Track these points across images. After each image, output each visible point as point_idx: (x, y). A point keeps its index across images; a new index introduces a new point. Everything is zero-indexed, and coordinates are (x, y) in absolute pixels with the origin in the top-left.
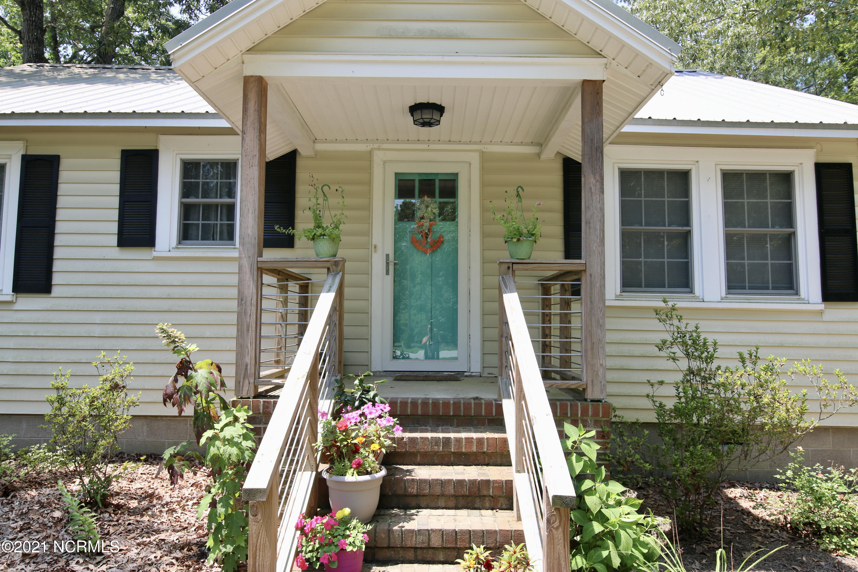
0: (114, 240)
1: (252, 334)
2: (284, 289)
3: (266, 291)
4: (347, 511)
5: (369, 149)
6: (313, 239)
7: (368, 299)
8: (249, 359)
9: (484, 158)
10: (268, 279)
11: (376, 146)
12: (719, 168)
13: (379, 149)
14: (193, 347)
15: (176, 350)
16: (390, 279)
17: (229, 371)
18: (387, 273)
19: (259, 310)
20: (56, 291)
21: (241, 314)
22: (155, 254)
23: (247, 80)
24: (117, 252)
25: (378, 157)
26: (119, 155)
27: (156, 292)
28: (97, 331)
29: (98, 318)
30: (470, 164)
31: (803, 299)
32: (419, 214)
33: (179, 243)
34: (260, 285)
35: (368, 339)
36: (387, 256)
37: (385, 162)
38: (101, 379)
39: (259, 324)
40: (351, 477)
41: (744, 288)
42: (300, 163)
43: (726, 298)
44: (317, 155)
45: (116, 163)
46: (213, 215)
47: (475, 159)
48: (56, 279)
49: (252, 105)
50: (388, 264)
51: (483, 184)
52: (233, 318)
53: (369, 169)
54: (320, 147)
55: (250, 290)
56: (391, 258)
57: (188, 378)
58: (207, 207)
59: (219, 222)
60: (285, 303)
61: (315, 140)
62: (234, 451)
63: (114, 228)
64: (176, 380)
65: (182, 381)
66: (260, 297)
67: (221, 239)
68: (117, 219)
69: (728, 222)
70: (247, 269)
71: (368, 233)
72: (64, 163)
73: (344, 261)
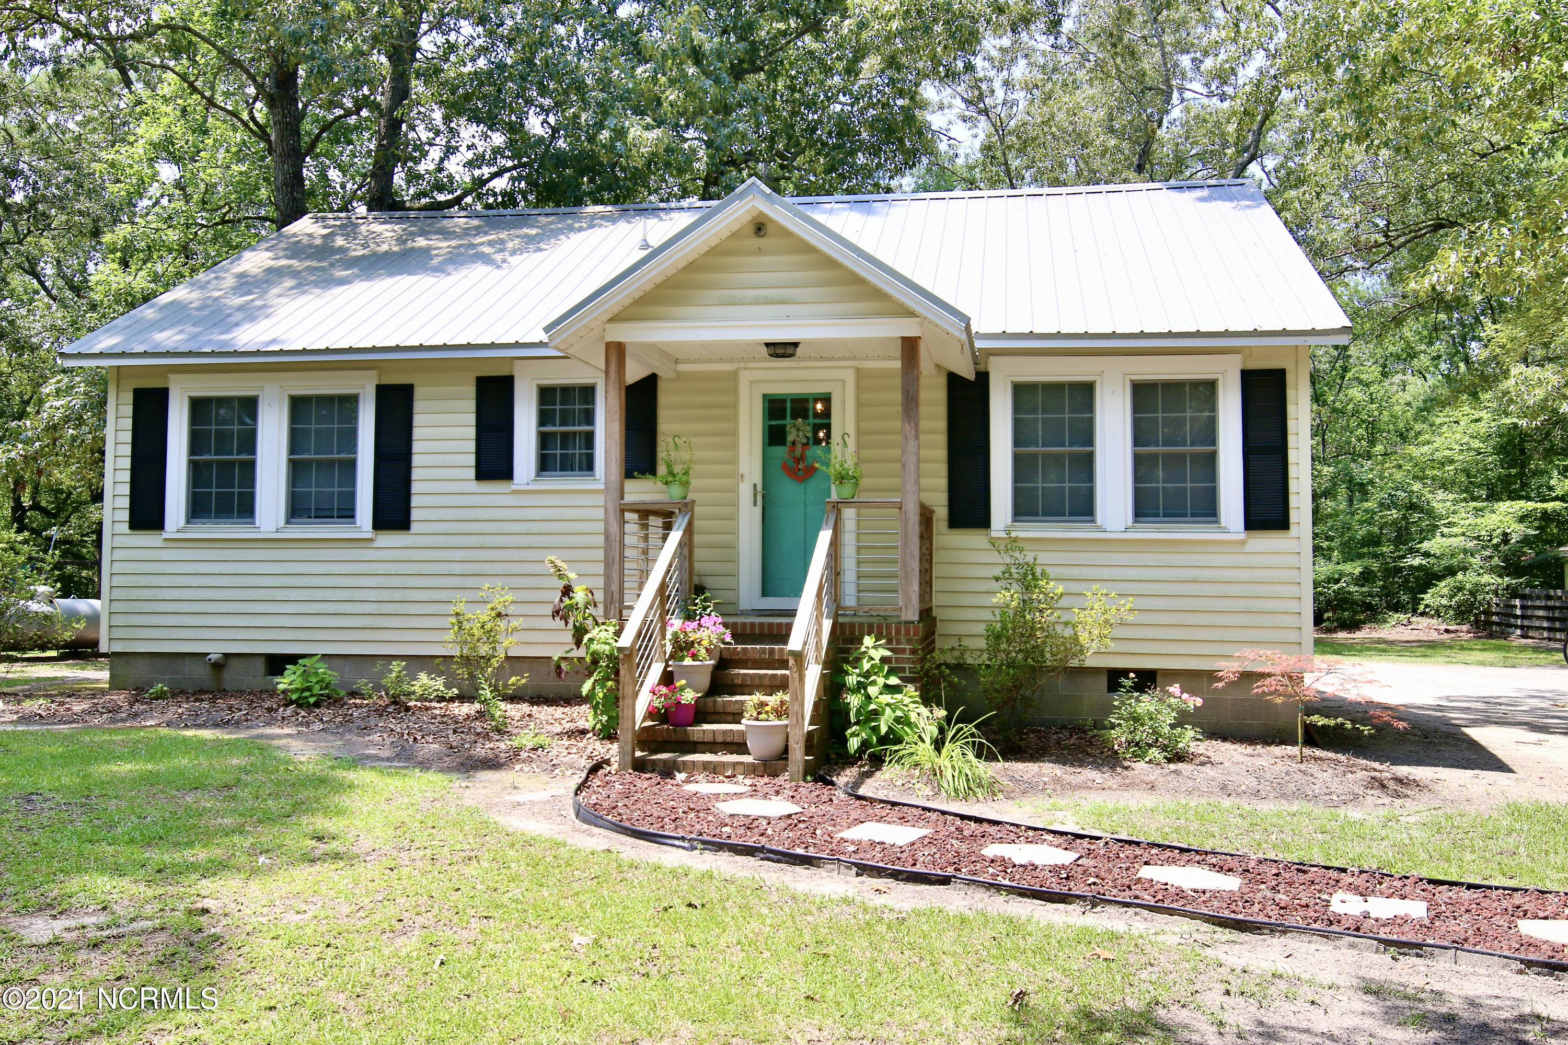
0: (472, 473)
1: (616, 566)
2: (645, 527)
3: (628, 528)
4: (683, 682)
5: (734, 368)
6: (666, 483)
7: (735, 532)
8: (615, 587)
9: (860, 374)
10: (628, 516)
11: (742, 365)
12: (1128, 378)
13: (745, 368)
14: (572, 576)
15: (561, 577)
16: (758, 510)
17: (599, 596)
18: (755, 504)
19: (622, 546)
20: (415, 527)
21: (607, 549)
22: (514, 487)
23: (608, 345)
24: (475, 486)
25: (745, 377)
26: (474, 383)
27: (515, 528)
28: (458, 568)
29: (458, 555)
30: (844, 382)
31: (1225, 528)
32: (790, 438)
33: (538, 475)
34: (623, 522)
35: (735, 575)
36: (755, 485)
37: (752, 382)
38: (489, 606)
39: (622, 557)
40: (688, 662)
41: (1157, 515)
42: (662, 386)
43: (1134, 527)
44: (680, 376)
45: (471, 390)
46: (571, 442)
47: (849, 377)
48: (415, 515)
49: (613, 368)
50: (755, 495)
51: (859, 404)
52: (600, 554)
53: (735, 391)
54: (682, 368)
55: (614, 529)
56: (759, 488)
57: (570, 598)
58: (565, 435)
59: (577, 452)
60: (646, 538)
61: (677, 361)
62: (607, 647)
63: (471, 460)
64: (561, 600)
65: (567, 601)
66: (623, 534)
67: (580, 470)
68: (474, 450)
69: (1138, 440)
70: (611, 511)
71: (734, 461)
72: (418, 392)
73: (693, 502)
